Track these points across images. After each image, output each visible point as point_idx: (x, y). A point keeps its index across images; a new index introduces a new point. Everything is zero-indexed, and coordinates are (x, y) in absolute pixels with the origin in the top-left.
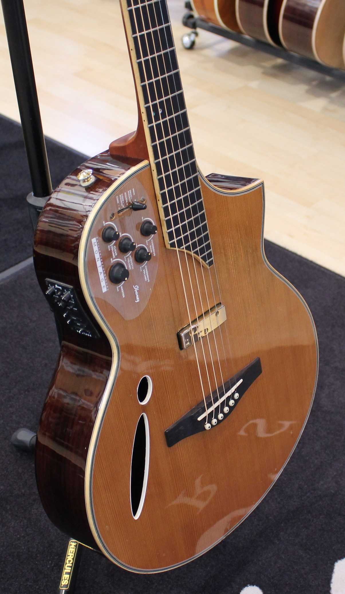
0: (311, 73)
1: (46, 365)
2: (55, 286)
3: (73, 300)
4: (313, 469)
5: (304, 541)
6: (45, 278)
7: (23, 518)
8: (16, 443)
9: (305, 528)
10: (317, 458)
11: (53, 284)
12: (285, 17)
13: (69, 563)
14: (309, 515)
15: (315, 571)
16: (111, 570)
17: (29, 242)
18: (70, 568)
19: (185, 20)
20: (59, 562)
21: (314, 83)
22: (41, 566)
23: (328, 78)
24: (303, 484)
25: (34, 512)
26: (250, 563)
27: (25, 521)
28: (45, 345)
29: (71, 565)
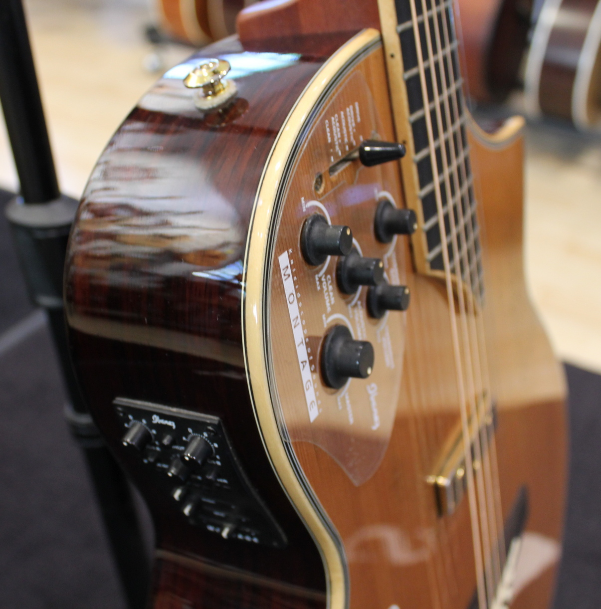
2: (149, 420)
3: (218, 457)
6: (113, 398)
11: (141, 414)
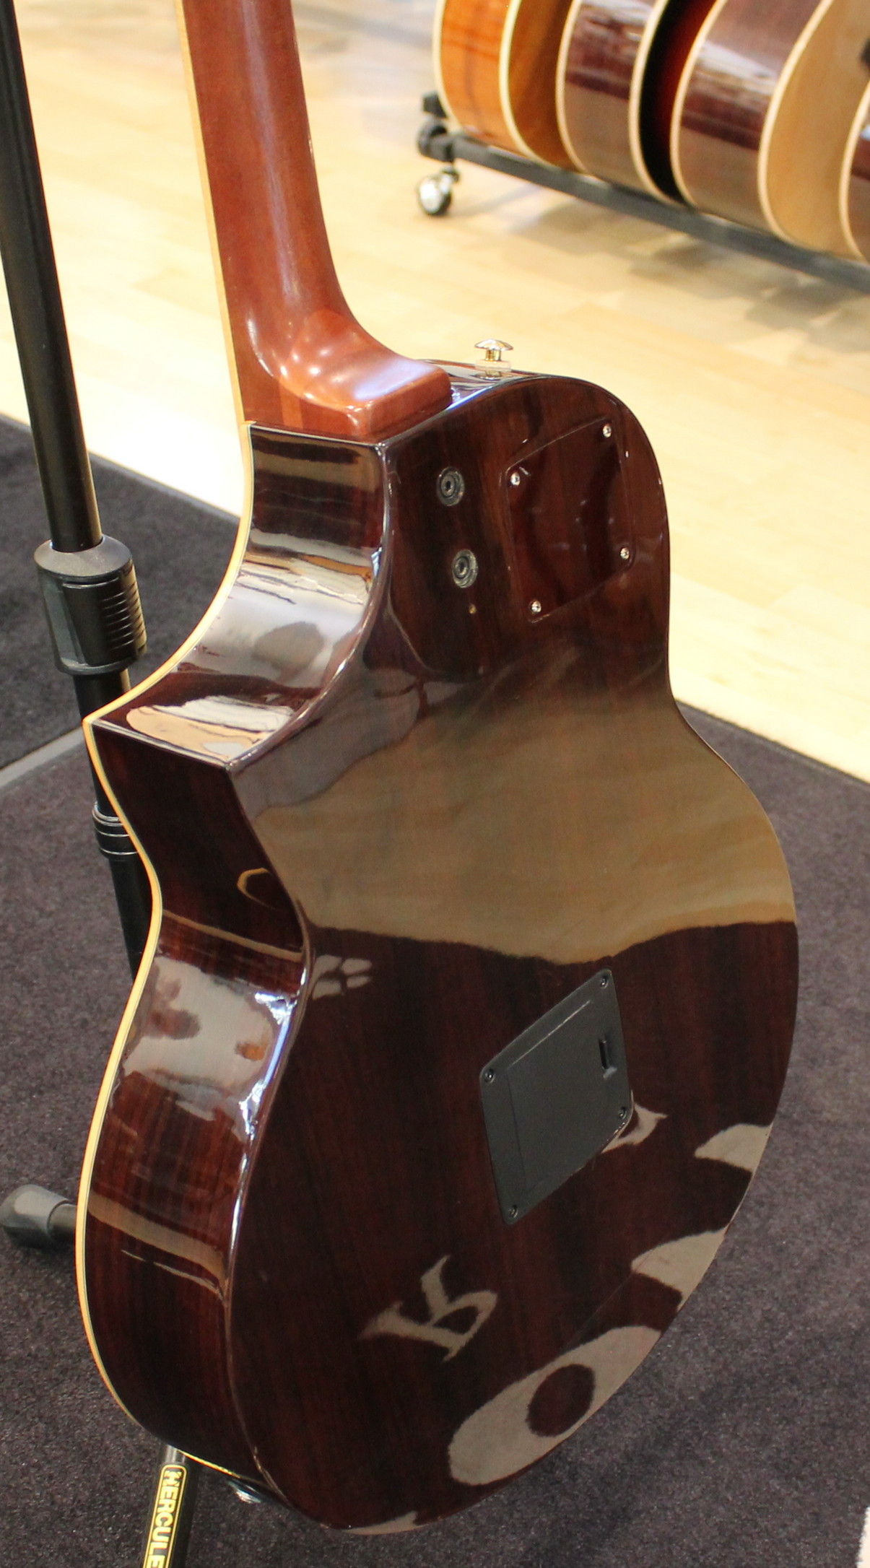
0: (761, 268)
1: (85, 1023)
4: (798, 1271)
5: (783, 1456)
7: (33, 1418)
8: (12, 1225)
9: (784, 1422)
10: (808, 1243)
12: (685, 122)
13: (163, 1525)
14: (795, 1387)
15: (815, 1531)
16: (272, 1545)
17: (30, 712)
18: (166, 1539)
19: (424, 139)
20: (134, 1527)
21: (768, 293)
22: (86, 1539)
23: (804, 280)
24: (775, 1309)
25: (63, 1401)
26: (642, 1516)
27: (42, 1426)
28: (81, 973)
29: (168, 1530)
